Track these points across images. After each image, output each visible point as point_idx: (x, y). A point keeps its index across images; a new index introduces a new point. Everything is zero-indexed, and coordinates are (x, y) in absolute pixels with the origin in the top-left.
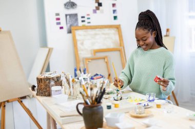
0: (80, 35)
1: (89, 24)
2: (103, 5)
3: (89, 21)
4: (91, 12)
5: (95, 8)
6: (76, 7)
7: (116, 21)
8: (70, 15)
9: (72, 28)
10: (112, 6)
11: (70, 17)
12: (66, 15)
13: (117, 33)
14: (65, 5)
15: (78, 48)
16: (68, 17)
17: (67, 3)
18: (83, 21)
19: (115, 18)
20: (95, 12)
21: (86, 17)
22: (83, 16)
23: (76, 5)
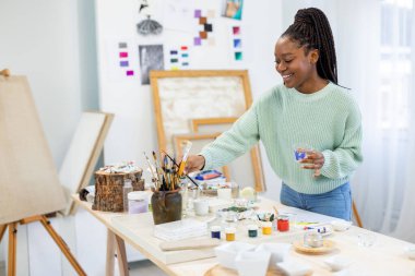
0: (166, 89)
1: (185, 68)
2: (214, 28)
3: (185, 60)
4: (189, 42)
5: (198, 35)
6: (160, 32)
7: (239, 61)
8: (149, 48)
9: (152, 74)
10: (231, 31)
11: (148, 51)
12: (141, 48)
13: (241, 86)
14: (139, 26)
15: (164, 116)
16: (144, 51)
17: (143, 22)
18: (174, 61)
19: (238, 55)
20: (197, 42)
21: (181, 52)
22: (174, 49)
23: (160, 26)
